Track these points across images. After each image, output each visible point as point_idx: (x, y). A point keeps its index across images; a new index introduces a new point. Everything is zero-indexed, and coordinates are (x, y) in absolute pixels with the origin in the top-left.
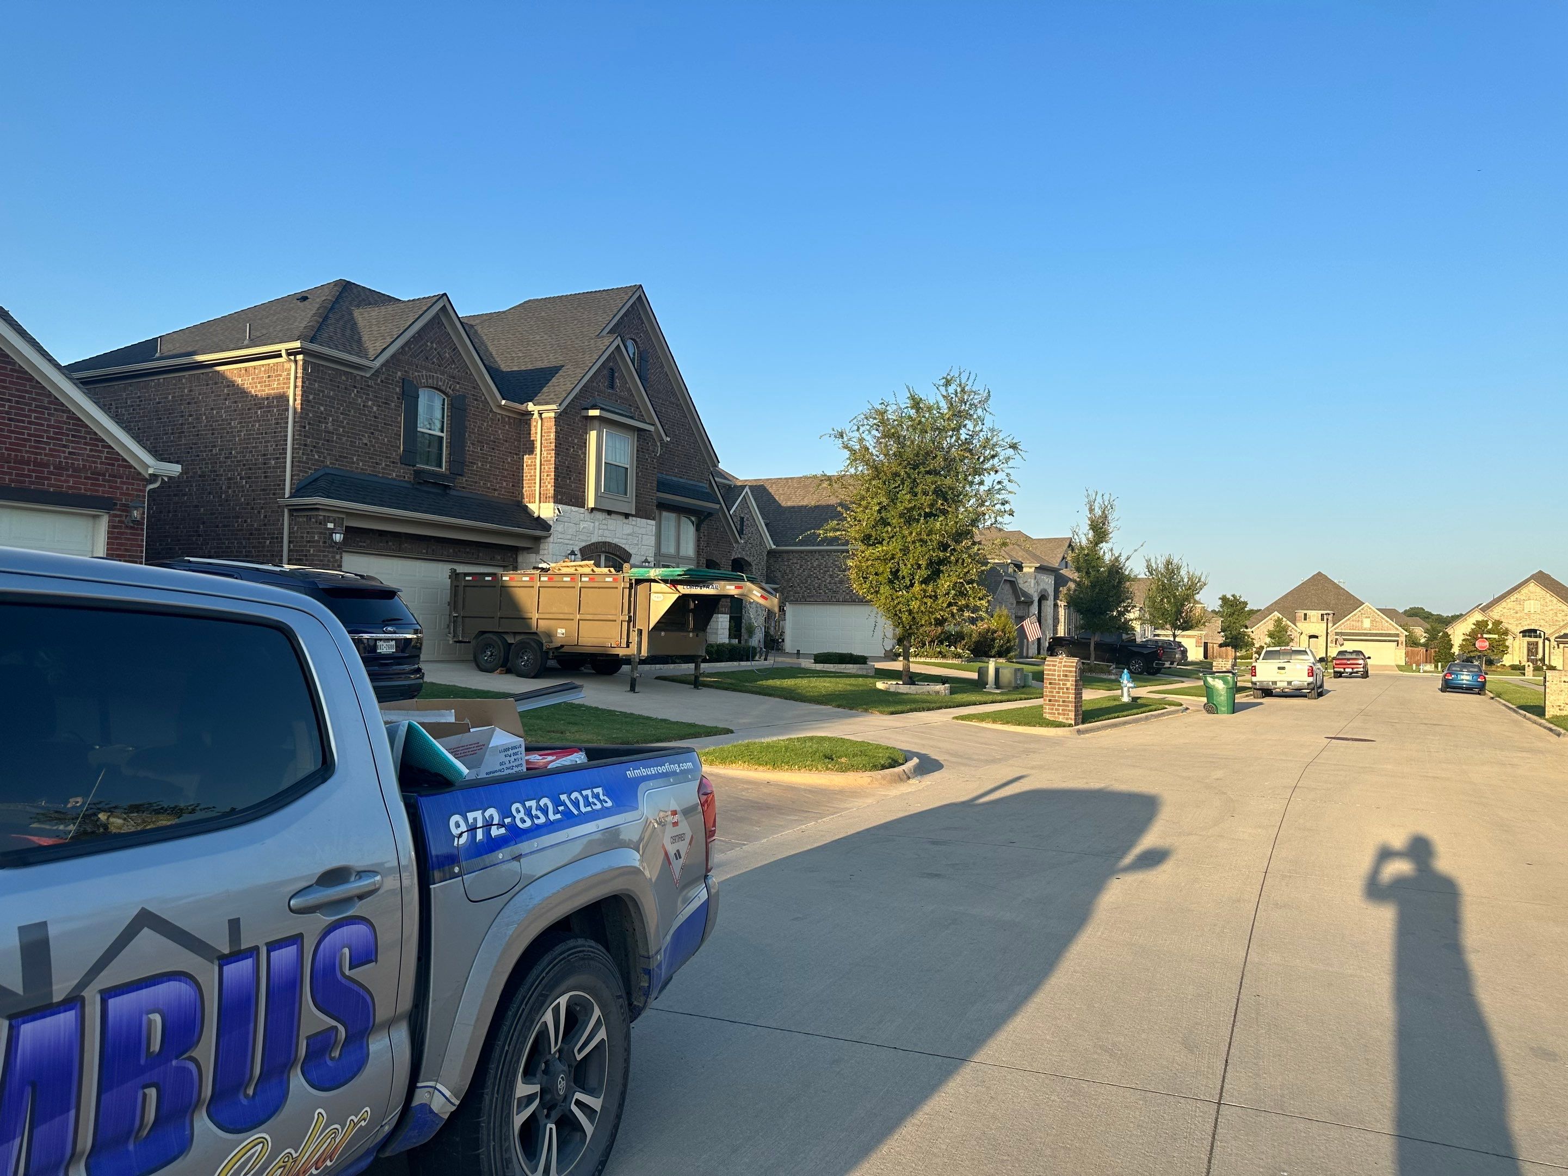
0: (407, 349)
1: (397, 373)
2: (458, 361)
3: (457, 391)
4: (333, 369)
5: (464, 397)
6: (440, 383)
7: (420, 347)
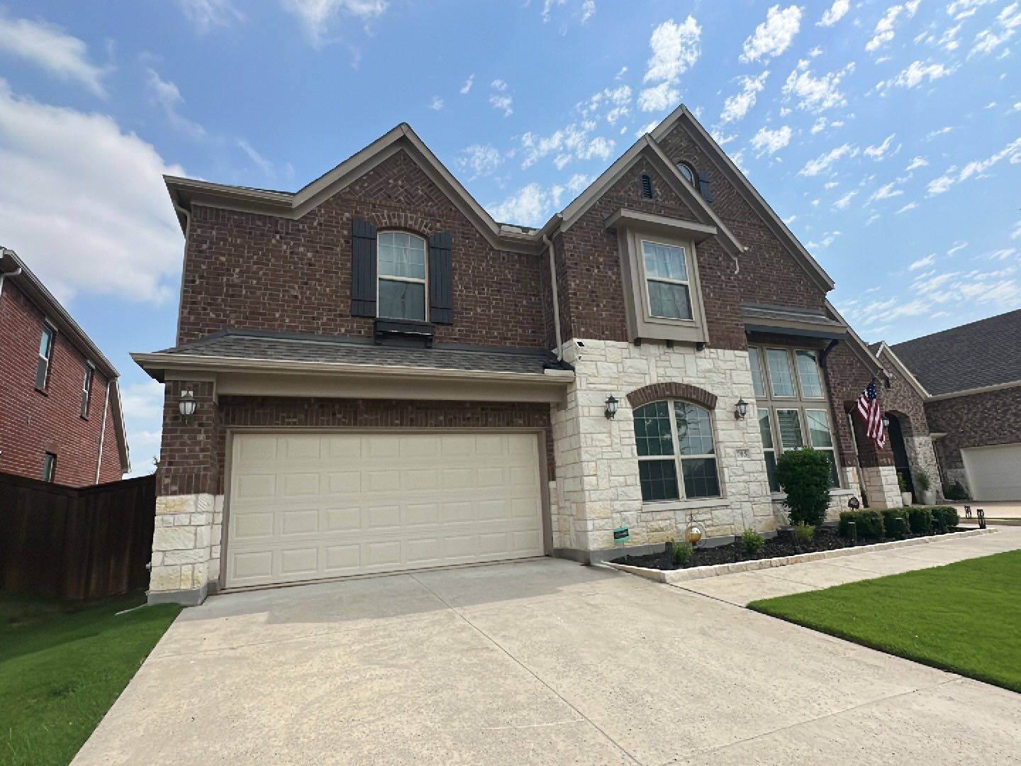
0: (357, 188)
2: (437, 198)
3: (436, 229)
5: (448, 236)
6: (410, 222)
7: (379, 185)
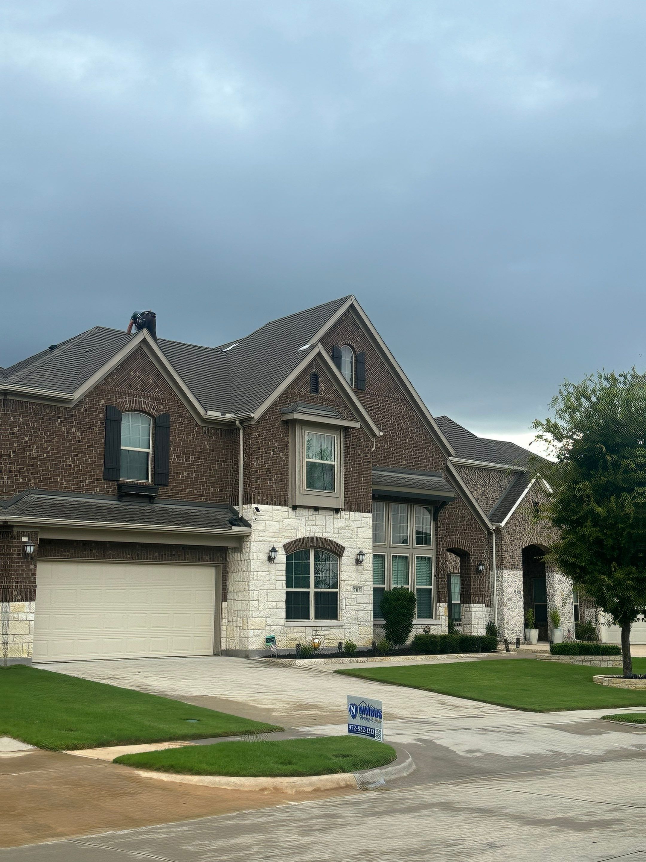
1: (99, 402)
2: (162, 385)
3: (161, 411)
4: (37, 404)
5: (167, 416)
6: (143, 406)
